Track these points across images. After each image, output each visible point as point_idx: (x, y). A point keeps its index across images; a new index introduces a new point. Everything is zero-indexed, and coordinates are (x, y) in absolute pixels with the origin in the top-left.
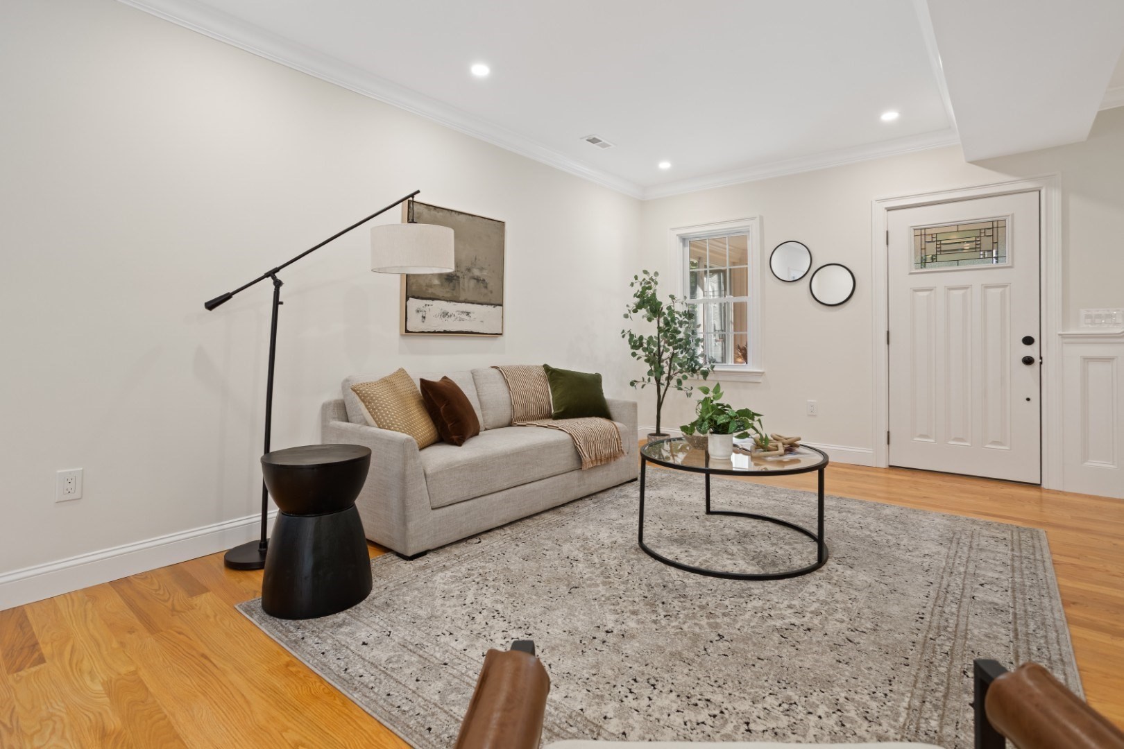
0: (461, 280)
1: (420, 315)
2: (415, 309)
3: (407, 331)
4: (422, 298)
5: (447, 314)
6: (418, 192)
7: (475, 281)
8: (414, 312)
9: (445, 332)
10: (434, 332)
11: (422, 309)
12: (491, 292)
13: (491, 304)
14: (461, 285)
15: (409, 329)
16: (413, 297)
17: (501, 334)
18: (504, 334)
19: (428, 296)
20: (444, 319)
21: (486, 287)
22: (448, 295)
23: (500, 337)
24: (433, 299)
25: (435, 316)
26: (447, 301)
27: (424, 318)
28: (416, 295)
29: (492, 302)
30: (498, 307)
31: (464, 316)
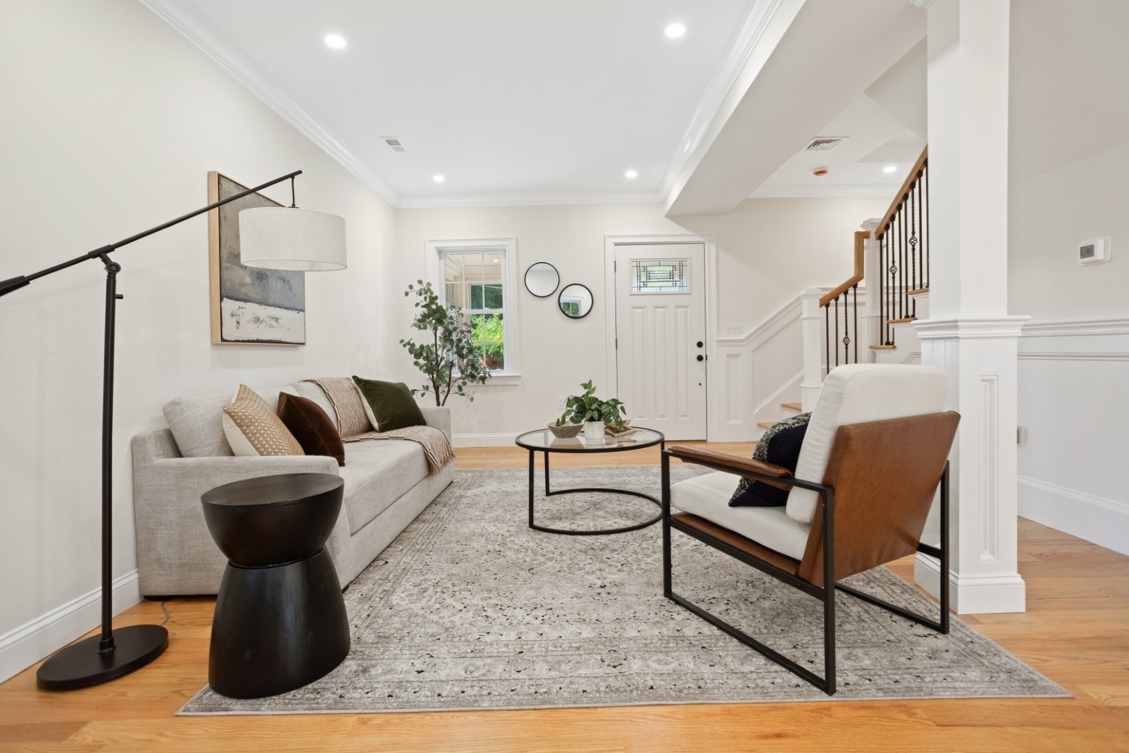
0: (270, 279)
1: (234, 319)
2: (229, 313)
3: (223, 340)
4: (237, 299)
5: (259, 319)
6: (300, 172)
7: (282, 282)
8: (229, 316)
9: (258, 341)
10: (248, 341)
11: (236, 312)
12: (295, 295)
13: (296, 310)
14: (270, 286)
15: (225, 337)
16: (228, 297)
17: (303, 344)
18: (307, 343)
19: (241, 297)
20: (256, 325)
21: (290, 289)
22: (259, 297)
23: (301, 347)
24: (246, 301)
25: (248, 322)
26: (258, 303)
27: (238, 323)
28: (230, 295)
29: (296, 307)
30: (301, 312)
31: (273, 323)
